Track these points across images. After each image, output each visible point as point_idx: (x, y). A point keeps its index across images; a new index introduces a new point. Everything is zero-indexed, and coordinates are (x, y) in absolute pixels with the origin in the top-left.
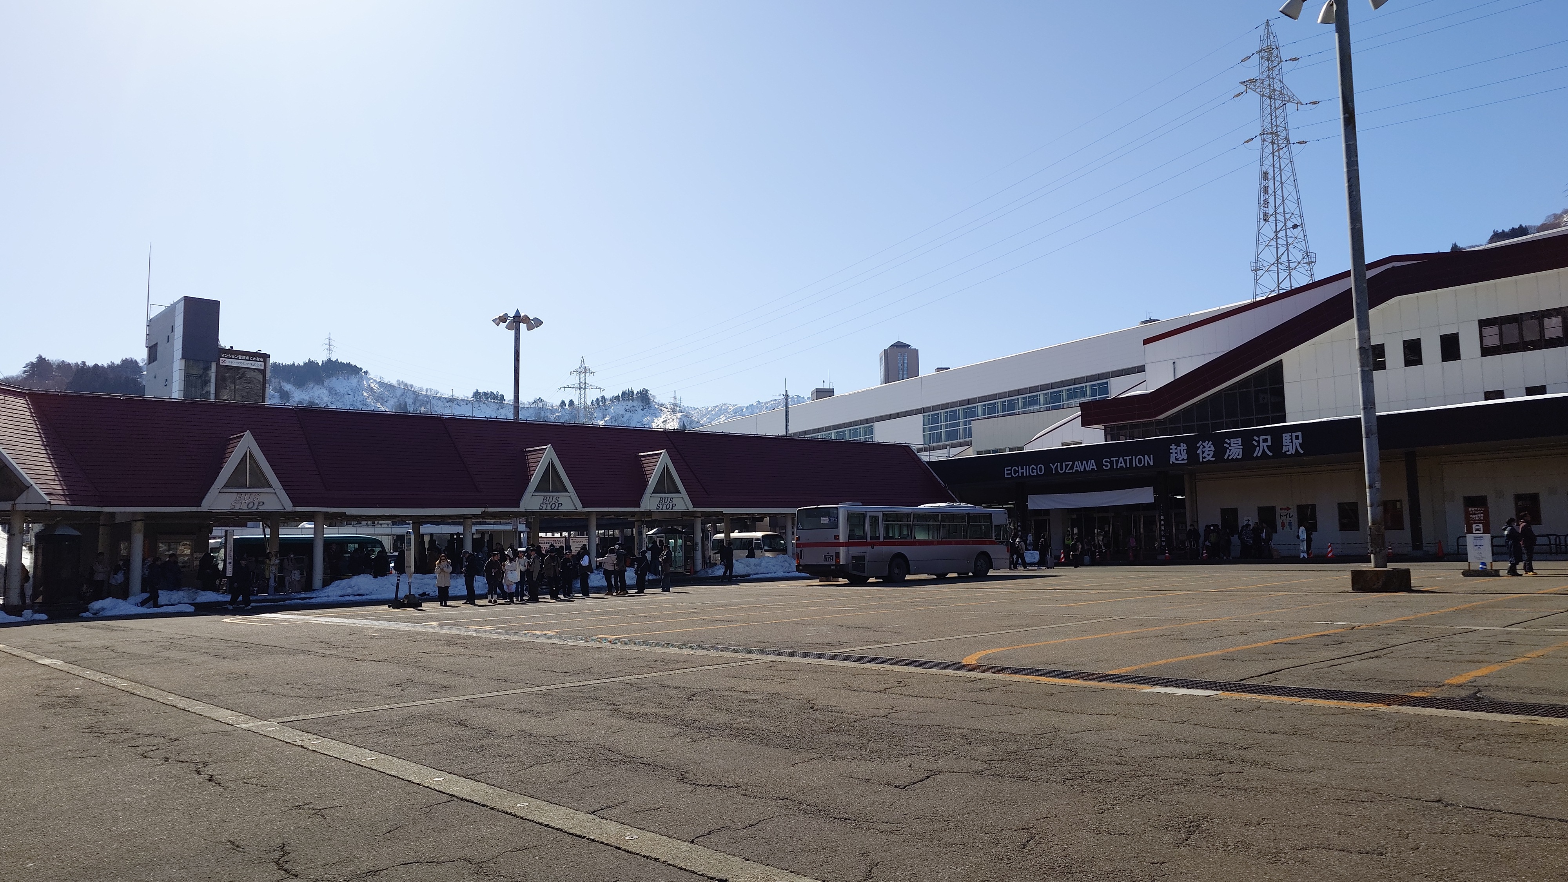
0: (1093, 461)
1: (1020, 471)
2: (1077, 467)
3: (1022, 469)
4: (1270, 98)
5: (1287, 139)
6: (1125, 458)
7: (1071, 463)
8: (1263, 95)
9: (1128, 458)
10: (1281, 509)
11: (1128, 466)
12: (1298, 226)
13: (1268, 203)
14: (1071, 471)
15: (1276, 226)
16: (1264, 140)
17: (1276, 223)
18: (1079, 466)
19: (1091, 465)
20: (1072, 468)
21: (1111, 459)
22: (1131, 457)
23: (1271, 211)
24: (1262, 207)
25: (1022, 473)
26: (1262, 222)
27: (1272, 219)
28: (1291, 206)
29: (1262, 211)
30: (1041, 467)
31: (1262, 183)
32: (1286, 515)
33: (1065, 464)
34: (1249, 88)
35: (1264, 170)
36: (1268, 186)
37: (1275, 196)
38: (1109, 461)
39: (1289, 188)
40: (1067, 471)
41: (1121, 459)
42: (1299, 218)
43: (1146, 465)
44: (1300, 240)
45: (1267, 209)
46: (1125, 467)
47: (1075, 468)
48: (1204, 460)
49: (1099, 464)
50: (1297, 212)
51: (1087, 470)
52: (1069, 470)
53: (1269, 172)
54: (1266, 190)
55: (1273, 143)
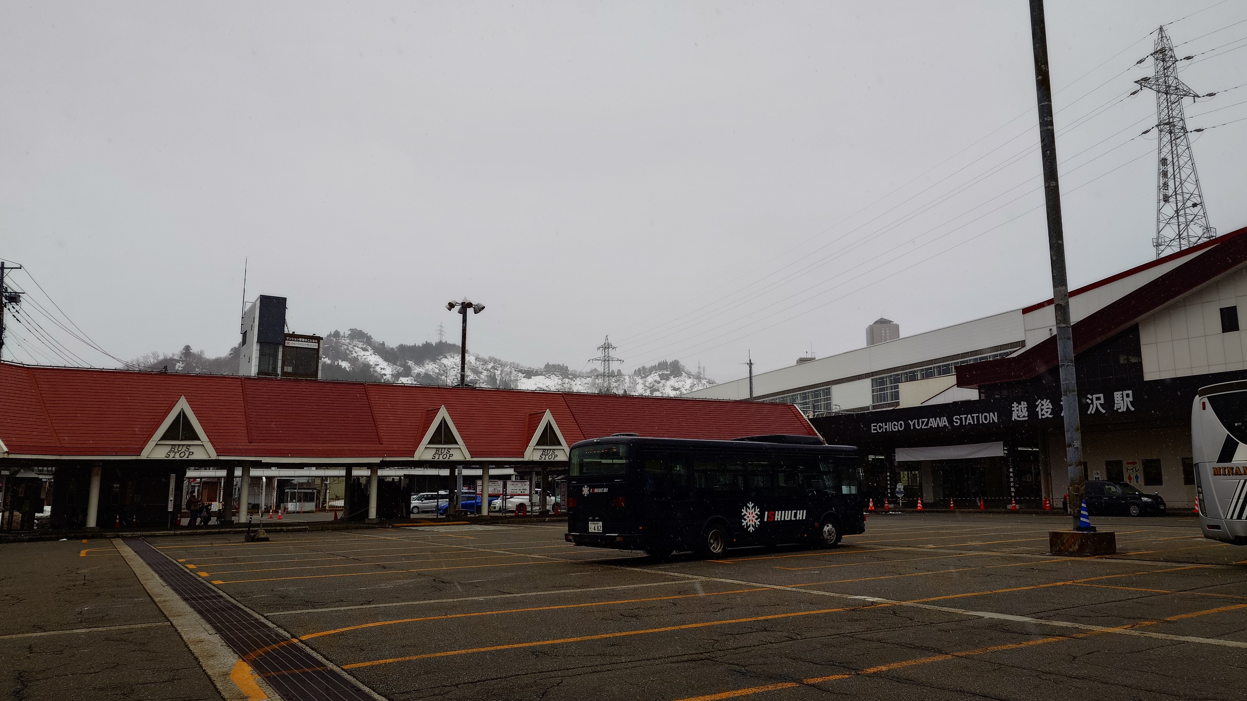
0: (945, 418)
1: (884, 427)
2: (931, 423)
3: (886, 425)
4: (1166, 94)
5: (1183, 128)
6: (973, 415)
7: (926, 420)
8: (1158, 92)
9: (975, 415)
10: (1128, 463)
11: (976, 423)
12: (1198, 204)
13: (1168, 186)
14: (927, 427)
15: (1177, 206)
16: (1161, 131)
17: (1177, 203)
18: (934, 423)
19: (943, 422)
20: (927, 424)
21: (961, 416)
22: (977, 415)
23: (1170, 192)
24: (1162, 190)
25: (886, 429)
26: (1162, 203)
27: (1172, 199)
28: (1189, 187)
29: (1162, 193)
30: (901, 424)
31: (1161, 168)
32: (1132, 469)
33: (922, 421)
34: (1144, 86)
35: (1162, 156)
36: (1167, 171)
37: (1174, 179)
38: (959, 417)
39: (1186, 171)
40: (923, 427)
41: (969, 416)
42: (1198, 198)
43: (991, 422)
44: (1200, 217)
45: (1167, 191)
46: (972, 423)
47: (930, 425)
48: (1043, 417)
49: (950, 421)
50: (1196, 192)
51: (940, 426)
52: (925, 426)
53: (1167, 158)
54: (1165, 174)
55: (1171, 133)
